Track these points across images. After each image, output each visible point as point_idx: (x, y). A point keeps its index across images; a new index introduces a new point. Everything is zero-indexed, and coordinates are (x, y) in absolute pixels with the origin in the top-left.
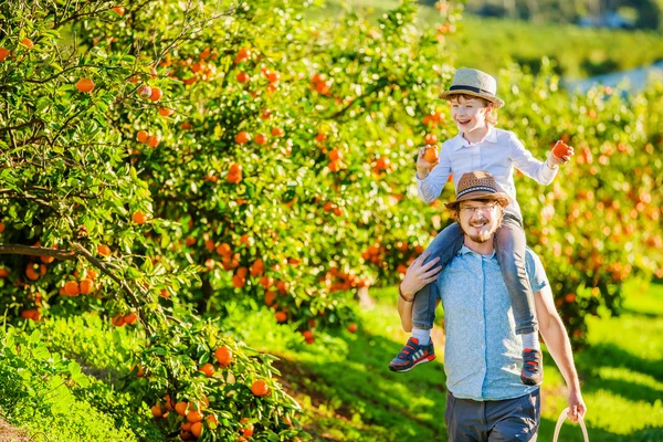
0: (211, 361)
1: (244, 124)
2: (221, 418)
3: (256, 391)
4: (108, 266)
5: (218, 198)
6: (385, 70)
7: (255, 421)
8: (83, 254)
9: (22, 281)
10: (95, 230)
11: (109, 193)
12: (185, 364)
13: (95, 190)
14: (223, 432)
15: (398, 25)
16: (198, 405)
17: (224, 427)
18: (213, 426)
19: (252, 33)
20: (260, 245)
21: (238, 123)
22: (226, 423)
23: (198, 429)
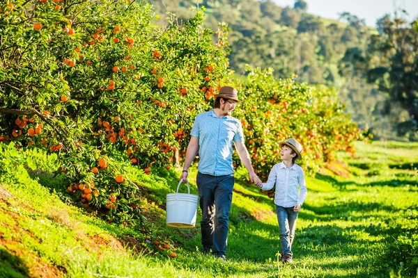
0: (96, 166)
1: (117, 63)
2: (100, 192)
3: (118, 181)
4: (48, 119)
5: (104, 99)
6: (187, 45)
7: (117, 194)
8: (37, 113)
9: (10, 137)
10: (42, 103)
11: (49, 85)
12: (84, 166)
13: (43, 84)
14: (101, 199)
15: (194, 26)
16: (90, 185)
17: (101, 196)
18: (96, 195)
19: (122, 20)
20: (124, 121)
21: (114, 62)
22: (103, 194)
23: (89, 197)
